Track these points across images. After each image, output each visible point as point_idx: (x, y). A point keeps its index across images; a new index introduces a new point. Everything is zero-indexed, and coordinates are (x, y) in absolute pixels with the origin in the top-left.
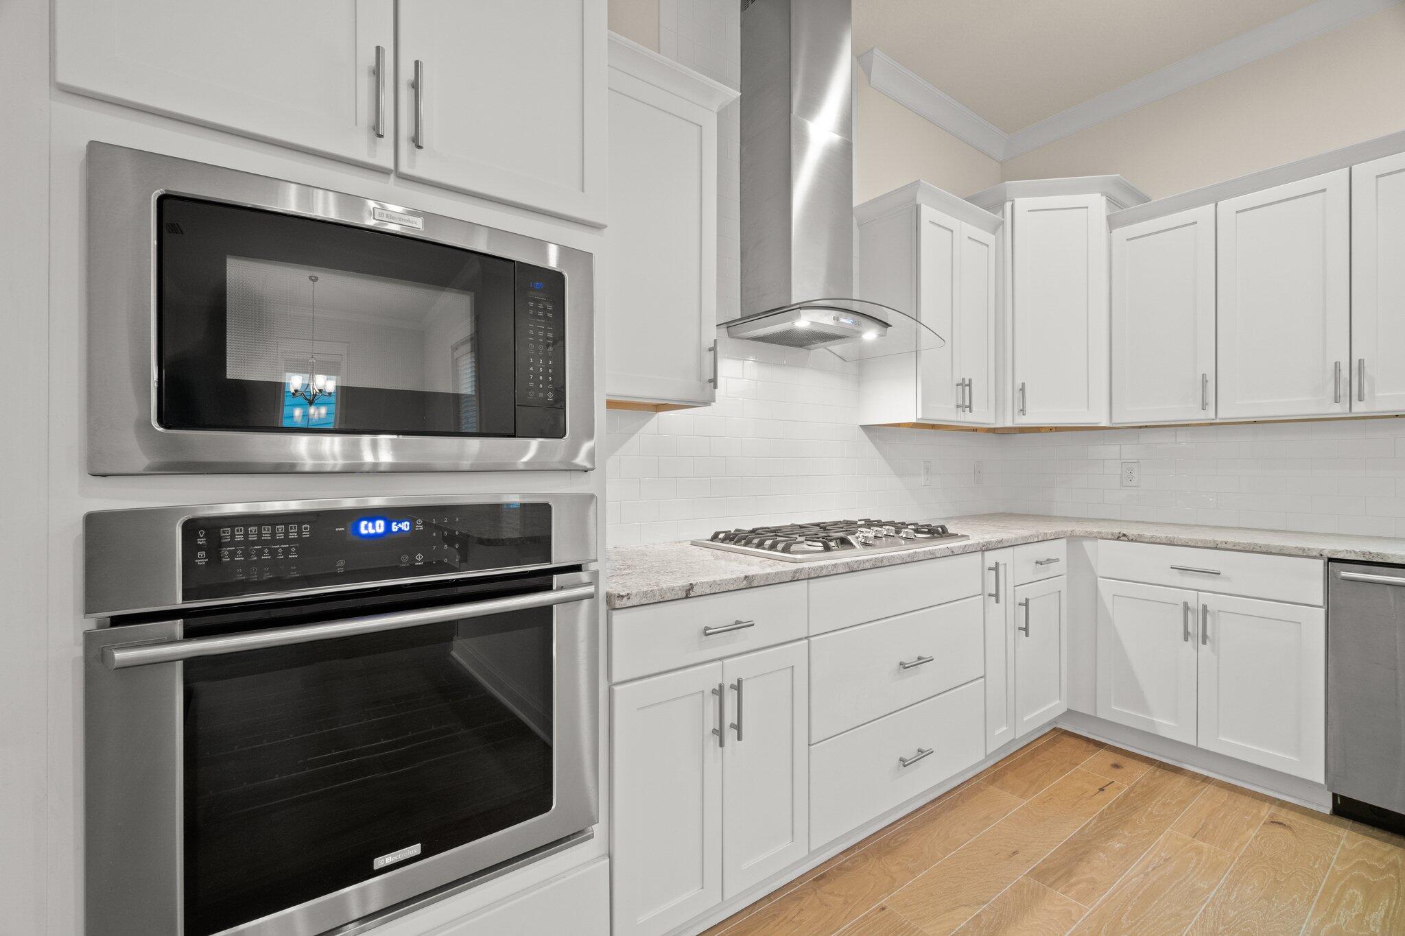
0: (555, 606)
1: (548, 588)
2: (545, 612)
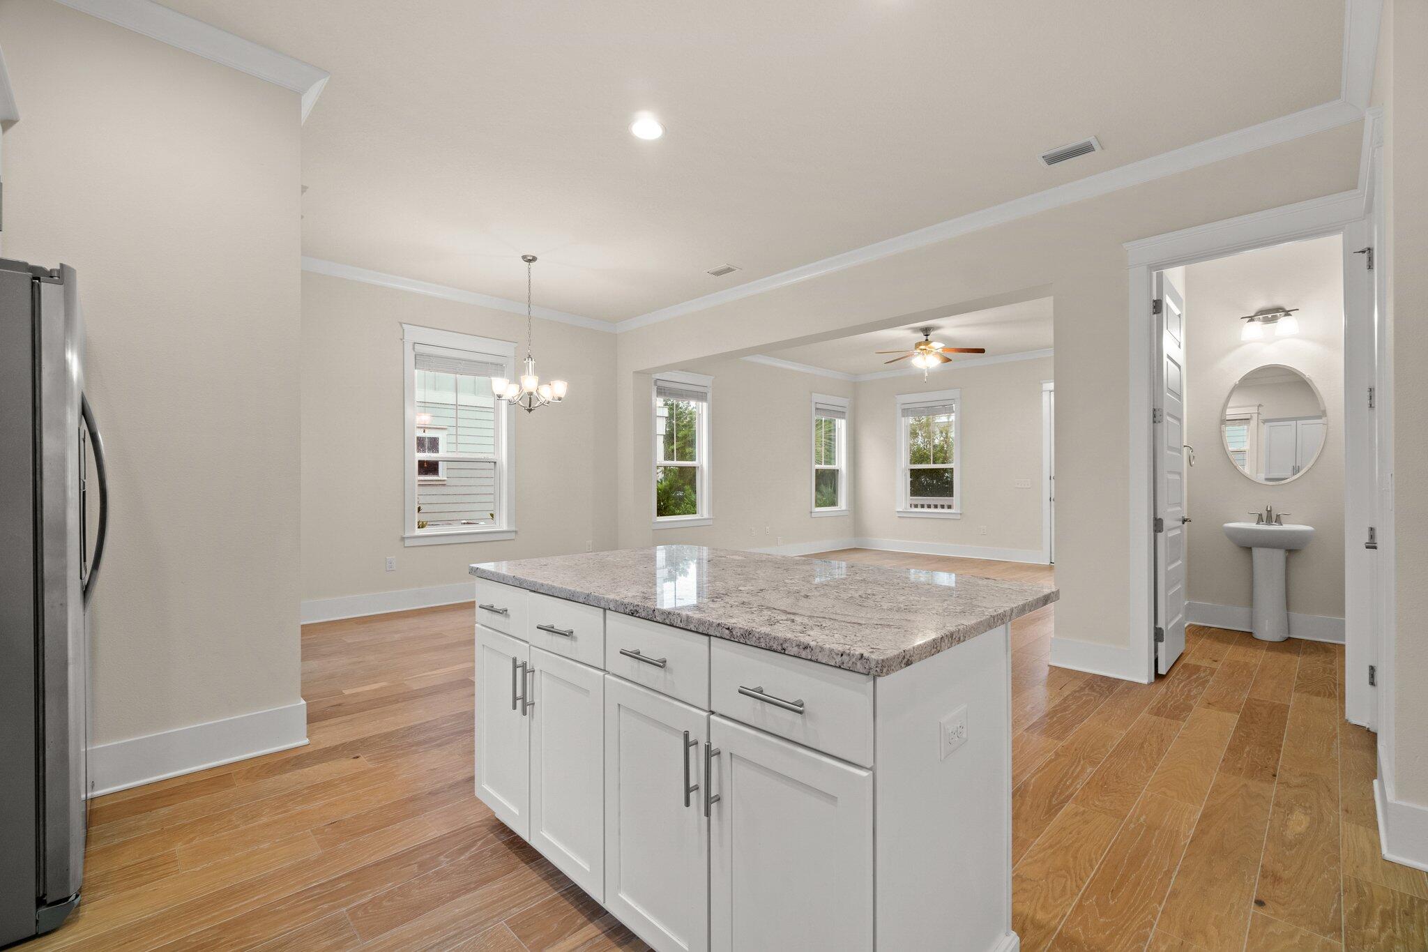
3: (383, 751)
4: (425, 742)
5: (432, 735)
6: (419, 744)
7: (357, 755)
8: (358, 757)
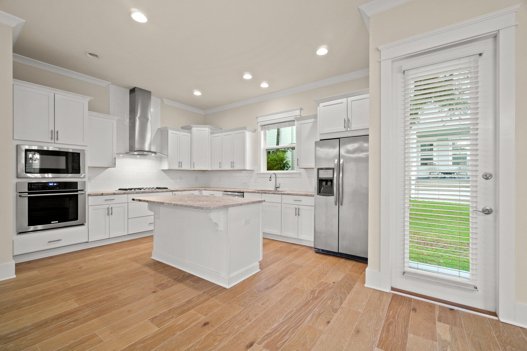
0: (79, 195)
1: (78, 192)
2: (77, 195)
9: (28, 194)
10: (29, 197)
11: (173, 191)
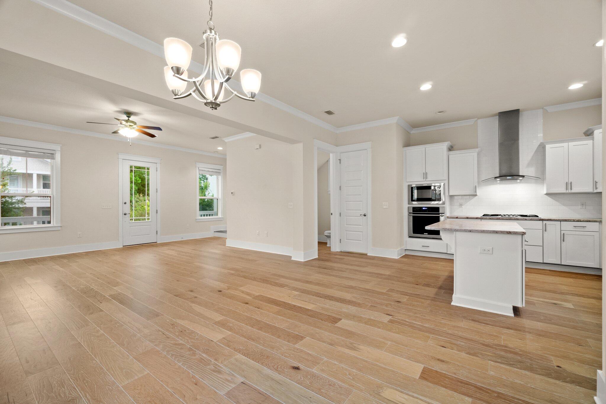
1: (439, 214)
3: (539, 361)
4: (511, 352)
5: (503, 353)
6: (516, 353)
7: (558, 368)
8: (558, 366)
9: (413, 214)
10: (413, 216)
11: (543, 220)
